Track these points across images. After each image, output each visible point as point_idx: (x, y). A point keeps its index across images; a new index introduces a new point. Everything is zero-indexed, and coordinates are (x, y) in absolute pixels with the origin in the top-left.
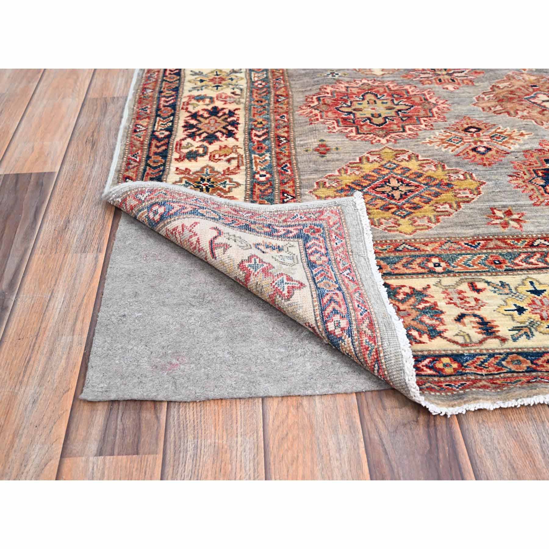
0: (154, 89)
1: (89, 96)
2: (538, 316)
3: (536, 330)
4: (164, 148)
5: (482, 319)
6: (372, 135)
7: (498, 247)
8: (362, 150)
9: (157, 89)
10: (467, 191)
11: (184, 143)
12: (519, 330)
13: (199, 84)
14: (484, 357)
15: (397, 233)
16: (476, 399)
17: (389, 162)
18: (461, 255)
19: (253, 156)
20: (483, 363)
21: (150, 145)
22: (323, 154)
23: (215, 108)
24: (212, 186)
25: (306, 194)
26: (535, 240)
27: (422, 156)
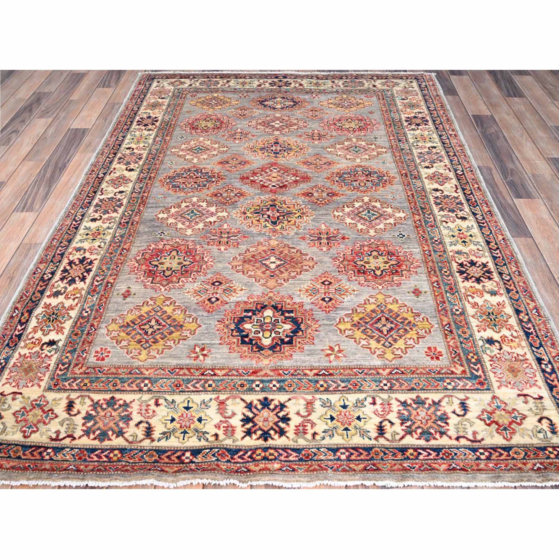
0: (58, 240)
1: (24, 242)
2: (180, 425)
3: (173, 435)
4: (44, 287)
5: (149, 425)
6: (159, 285)
7: (185, 374)
8: (148, 296)
9: (60, 241)
10: (189, 332)
11: (56, 285)
12: (164, 434)
13: (85, 237)
14: (137, 451)
15: (136, 360)
16: (116, 479)
17: (158, 306)
18: (162, 378)
19: (89, 296)
20: (134, 455)
21: (38, 285)
22: (125, 297)
23: (84, 258)
24: (56, 319)
25: (102, 328)
26: (206, 370)
27: (178, 303)
